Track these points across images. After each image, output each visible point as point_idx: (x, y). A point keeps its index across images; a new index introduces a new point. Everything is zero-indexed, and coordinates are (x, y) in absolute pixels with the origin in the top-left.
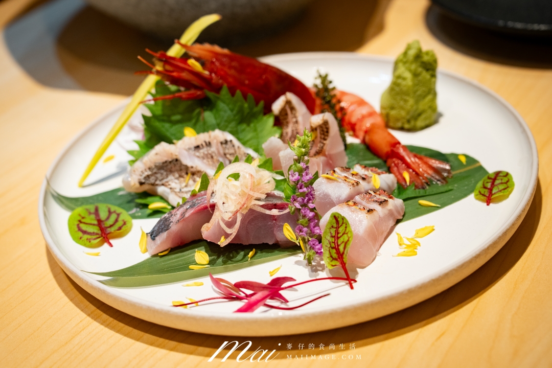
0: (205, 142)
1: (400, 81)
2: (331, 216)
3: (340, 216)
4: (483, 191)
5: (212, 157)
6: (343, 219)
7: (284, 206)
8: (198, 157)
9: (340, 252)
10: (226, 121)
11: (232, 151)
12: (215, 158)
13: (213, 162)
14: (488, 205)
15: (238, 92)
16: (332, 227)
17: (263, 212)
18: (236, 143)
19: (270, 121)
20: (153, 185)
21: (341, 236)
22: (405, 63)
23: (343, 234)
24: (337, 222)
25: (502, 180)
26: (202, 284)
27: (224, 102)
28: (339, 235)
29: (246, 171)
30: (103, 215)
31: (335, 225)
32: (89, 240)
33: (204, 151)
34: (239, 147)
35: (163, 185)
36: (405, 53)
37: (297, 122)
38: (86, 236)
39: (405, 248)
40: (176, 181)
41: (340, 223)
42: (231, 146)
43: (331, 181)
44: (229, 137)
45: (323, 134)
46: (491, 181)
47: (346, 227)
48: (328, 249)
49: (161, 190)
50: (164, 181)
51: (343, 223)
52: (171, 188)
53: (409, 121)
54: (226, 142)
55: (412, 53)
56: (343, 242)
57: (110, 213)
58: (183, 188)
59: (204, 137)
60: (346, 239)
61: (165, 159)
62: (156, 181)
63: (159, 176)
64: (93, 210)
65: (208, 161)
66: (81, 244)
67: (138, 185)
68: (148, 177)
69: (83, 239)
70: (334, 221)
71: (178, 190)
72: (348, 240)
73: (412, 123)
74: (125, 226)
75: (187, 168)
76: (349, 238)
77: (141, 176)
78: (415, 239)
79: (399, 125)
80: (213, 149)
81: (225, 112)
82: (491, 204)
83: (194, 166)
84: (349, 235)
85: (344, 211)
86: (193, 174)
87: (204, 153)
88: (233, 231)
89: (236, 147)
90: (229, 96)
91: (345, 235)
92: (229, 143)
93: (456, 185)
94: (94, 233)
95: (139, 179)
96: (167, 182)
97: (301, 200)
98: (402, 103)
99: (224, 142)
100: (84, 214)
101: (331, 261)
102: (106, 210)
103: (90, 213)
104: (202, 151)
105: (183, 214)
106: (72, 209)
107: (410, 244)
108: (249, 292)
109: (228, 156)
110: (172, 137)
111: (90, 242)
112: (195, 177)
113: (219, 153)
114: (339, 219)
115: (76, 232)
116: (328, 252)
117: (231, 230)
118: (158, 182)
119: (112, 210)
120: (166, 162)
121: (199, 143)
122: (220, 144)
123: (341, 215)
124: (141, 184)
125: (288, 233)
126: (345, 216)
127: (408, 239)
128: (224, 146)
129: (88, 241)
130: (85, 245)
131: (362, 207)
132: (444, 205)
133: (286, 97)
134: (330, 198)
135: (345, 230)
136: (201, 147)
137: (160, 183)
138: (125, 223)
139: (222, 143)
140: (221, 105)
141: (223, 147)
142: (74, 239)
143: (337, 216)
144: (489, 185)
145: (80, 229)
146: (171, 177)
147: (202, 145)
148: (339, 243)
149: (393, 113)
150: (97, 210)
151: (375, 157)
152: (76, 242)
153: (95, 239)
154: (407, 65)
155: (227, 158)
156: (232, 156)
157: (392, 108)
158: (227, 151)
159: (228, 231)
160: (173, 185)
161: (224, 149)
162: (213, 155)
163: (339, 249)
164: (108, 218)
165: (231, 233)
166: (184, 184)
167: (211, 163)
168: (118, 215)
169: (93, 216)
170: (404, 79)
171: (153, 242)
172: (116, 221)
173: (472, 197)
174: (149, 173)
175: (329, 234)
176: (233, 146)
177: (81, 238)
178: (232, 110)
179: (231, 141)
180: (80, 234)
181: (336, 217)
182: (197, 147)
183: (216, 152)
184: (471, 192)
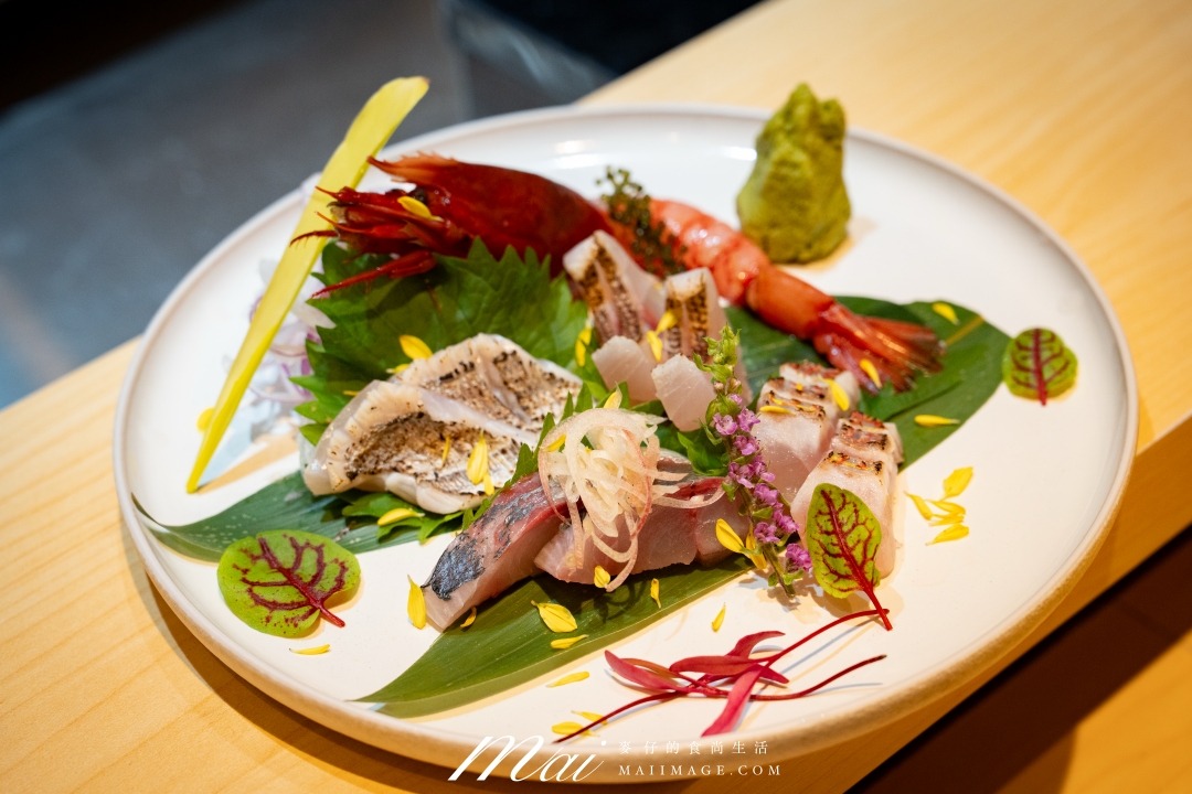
0: (461, 363)
1: (785, 171)
2: (815, 493)
3: (834, 490)
4: (1022, 376)
5: (481, 393)
6: (843, 496)
7: (710, 485)
8: (453, 397)
9: (855, 562)
10: (486, 311)
11: (518, 373)
12: (486, 393)
13: (484, 402)
14: (1044, 403)
15: (510, 250)
16: (820, 513)
17: (677, 506)
18: (524, 356)
19: (565, 294)
20: (372, 473)
21: (850, 531)
22: (790, 133)
23: (854, 526)
24: (829, 502)
25: (1051, 349)
26: (586, 676)
27: (478, 273)
28: (845, 529)
29: (612, 425)
30: (285, 556)
31: (825, 509)
32: (293, 622)
33: (462, 382)
34: (531, 363)
35: (395, 469)
36: (788, 113)
37: (622, 289)
38: (279, 615)
39: (941, 523)
40: (420, 457)
41: (838, 504)
42: (515, 363)
43: (779, 418)
44: (508, 346)
45: (696, 310)
46: (1030, 354)
47: (856, 511)
48: (821, 559)
49: (391, 480)
50: (393, 463)
51: (844, 503)
52: (416, 475)
53: (809, 246)
54: (505, 356)
55: (802, 111)
56: (859, 542)
57: (299, 551)
58: (440, 470)
59: (455, 354)
60: (865, 535)
61: (392, 416)
62: (377, 463)
63: (380, 451)
64: (258, 551)
65: (474, 403)
66: (274, 634)
67: (346, 481)
68: (361, 458)
69: (274, 621)
70: (823, 500)
71: (431, 477)
72: (870, 537)
73: (816, 247)
74: (347, 574)
75: (441, 426)
76: (870, 533)
77: (348, 460)
78: (948, 500)
79: (789, 254)
80: (481, 375)
81: (483, 292)
82: (1050, 402)
83: (458, 421)
84: (869, 525)
85: (835, 477)
86: (456, 438)
87: (462, 388)
88: (629, 557)
89: (526, 364)
90: (489, 258)
91: (861, 528)
92: (510, 358)
93: (962, 372)
94: (293, 603)
95: (346, 468)
96: (402, 462)
97: (748, 471)
98: (794, 214)
99: (501, 358)
100: (245, 563)
101: (835, 582)
102: (287, 543)
103: (254, 558)
104: (456, 383)
105: (502, 537)
106: (212, 557)
107: (946, 513)
108: (696, 676)
109: (511, 385)
110: (382, 364)
111: (296, 626)
112: (460, 442)
113: (491, 381)
114: (832, 497)
115: (252, 607)
116: (822, 565)
117: (625, 554)
118: (381, 466)
119: (301, 542)
120: (396, 421)
121: (449, 369)
122: (491, 365)
123: (838, 488)
124: (352, 476)
125: (727, 537)
126: (848, 489)
127: (935, 503)
128: (501, 365)
129: (292, 626)
130: (285, 634)
131: (859, 463)
132: (963, 417)
133: (596, 242)
134: (791, 454)
135: (857, 517)
136: (454, 374)
137: (387, 466)
138: (344, 568)
139: (496, 362)
140: (473, 280)
141: (499, 369)
142: (252, 624)
143: (827, 490)
144: (1030, 363)
145: (259, 601)
146: (405, 452)
147: (456, 371)
148: (850, 544)
149: (775, 234)
150: (264, 546)
151: (777, 334)
152: (259, 630)
153: (305, 617)
154: (795, 137)
155: (510, 389)
156: (519, 383)
157: (774, 225)
158: (509, 376)
159: (618, 557)
160: (418, 467)
161: (503, 371)
162: (483, 387)
163: (853, 557)
164: (298, 560)
165: (624, 561)
166: (439, 462)
167: (479, 405)
168: (319, 550)
169: (262, 563)
170: (795, 166)
171: (445, 604)
172: (321, 565)
173: (1003, 391)
174: (361, 450)
175: (817, 528)
176: (520, 363)
177: (268, 620)
178: (496, 287)
179: (514, 353)
180: (264, 611)
181: (825, 493)
182: (448, 378)
183: (487, 381)
184: (999, 379)
